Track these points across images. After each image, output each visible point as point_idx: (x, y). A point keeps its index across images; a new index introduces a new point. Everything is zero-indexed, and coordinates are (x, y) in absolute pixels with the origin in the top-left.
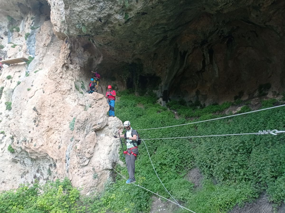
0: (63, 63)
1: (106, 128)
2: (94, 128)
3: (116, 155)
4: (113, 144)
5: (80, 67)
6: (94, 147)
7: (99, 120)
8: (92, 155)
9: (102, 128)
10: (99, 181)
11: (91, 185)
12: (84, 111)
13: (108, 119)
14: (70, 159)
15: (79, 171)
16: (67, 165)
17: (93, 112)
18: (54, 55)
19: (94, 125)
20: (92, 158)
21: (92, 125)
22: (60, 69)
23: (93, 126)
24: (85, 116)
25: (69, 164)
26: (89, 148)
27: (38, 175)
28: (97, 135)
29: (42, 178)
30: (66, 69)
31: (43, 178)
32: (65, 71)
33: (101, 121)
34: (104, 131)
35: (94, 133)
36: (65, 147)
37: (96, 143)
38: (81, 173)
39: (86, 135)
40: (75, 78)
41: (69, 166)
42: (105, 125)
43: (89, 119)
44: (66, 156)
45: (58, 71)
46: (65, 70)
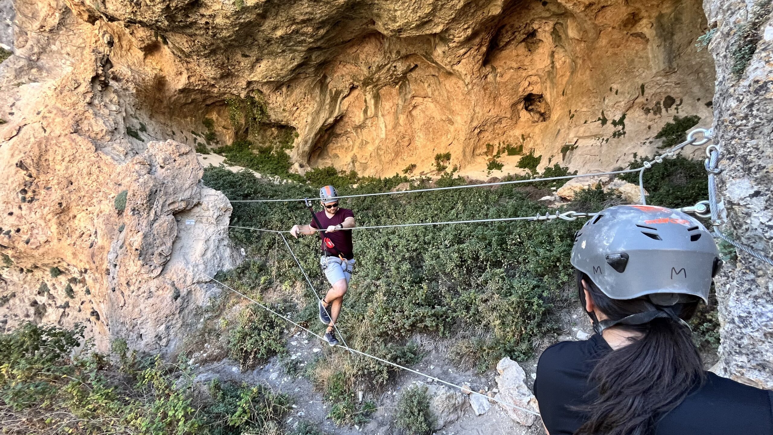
0: (94, 74)
1: (197, 209)
2: (171, 207)
3: (218, 257)
4: (213, 238)
6: (173, 243)
7: (181, 194)
8: (168, 258)
9: (188, 209)
10: (185, 304)
11: (168, 312)
12: (147, 175)
13: (202, 193)
14: (118, 267)
15: (140, 288)
16: (110, 278)
17: (170, 179)
18: (69, 54)
19: (171, 202)
20: (169, 263)
21: (168, 203)
22: (84, 87)
23: (169, 205)
24: (151, 185)
25: (115, 276)
26: (161, 245)
27: (42, 300)
28: (178, 221)
29: (53, 305)
30: (102, 88)
31: (56, 304)
33: (187, 194)
34: (192, 214)
35: (171, 217)
36: (106, 244)
37: (177, 237)
38: (144, 292)
39: (155, 220)
40: (123, 109)
41: (115, 281)
42: (195, 203)
43: (160, 191)
44: (109, 262)
46: (100, 89)
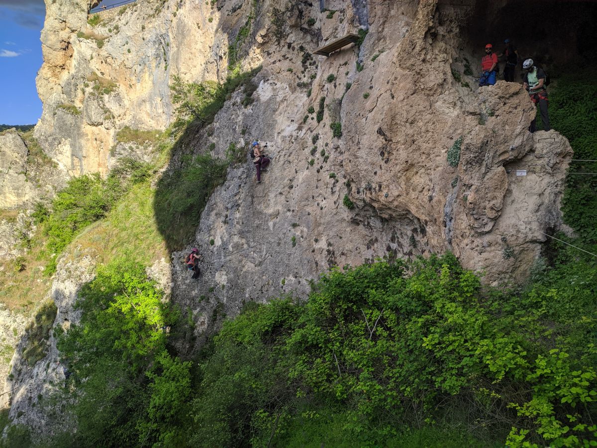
0: (427, 29)
1: (531, 157)
2: (501, 158)
3: (554, 213)
4: (548, 191)
5: (460, 26)
6: (504, 196)
7: (511, 142)
8: (499, 214)
9: (519, 158)
10: (518, 264)
11: (501, 269)
12: (479, 126)
13: (534, 138)
14: (453, 221)
15: (473, 241)
16: (447, 231)
17: (500, 127)
18: (403, 14)
19: (501, 152)
20: (501, 219)
21: (498, 153)
22: (419, 43)
23: (500, 155)
24: (483, 136)
25: (451, 229)
26: (493, 199)
27: (394, 246)
28: (508, 173)
29: (401, 251)
30: (432, 39)
31: (403, 251)
32: (431, 44)
33: (517, 142)
34: (523, 163)
35: (501, 169)
36: (442, 198)
37: (507, 190)
38: (478, 246)
39: (486, 173)
40: (450, 56)
41: (451, 233)
42: (527, 150)
43: (491, 140)
44: (446, 215)
45: (418, 48)
46: (431, 42)
